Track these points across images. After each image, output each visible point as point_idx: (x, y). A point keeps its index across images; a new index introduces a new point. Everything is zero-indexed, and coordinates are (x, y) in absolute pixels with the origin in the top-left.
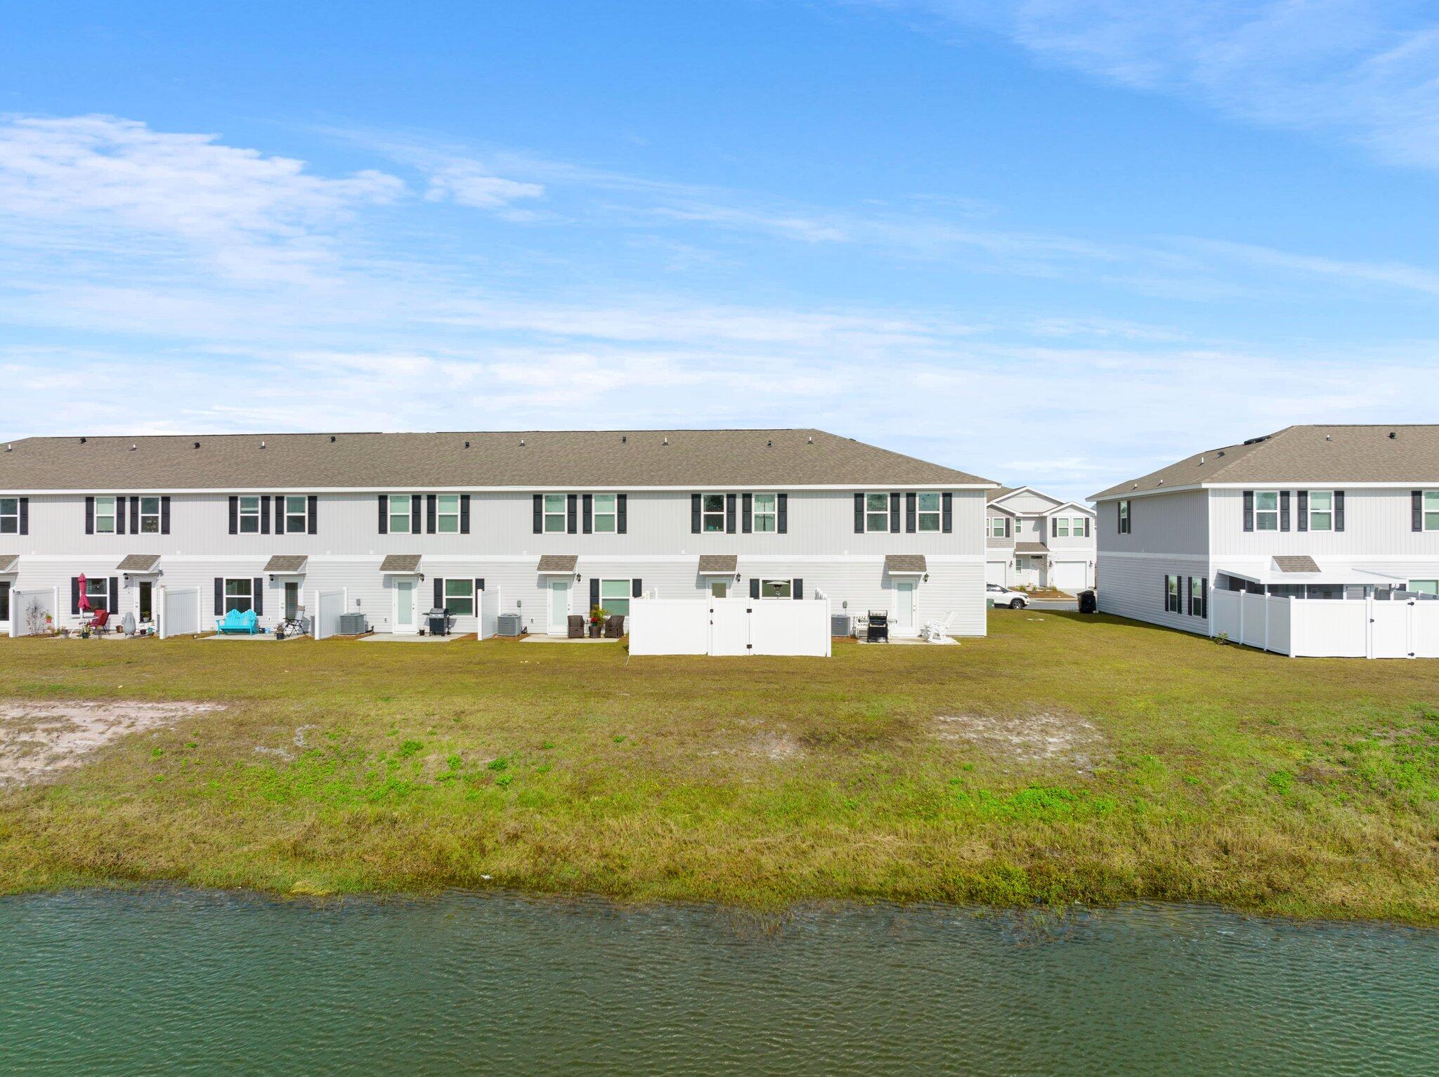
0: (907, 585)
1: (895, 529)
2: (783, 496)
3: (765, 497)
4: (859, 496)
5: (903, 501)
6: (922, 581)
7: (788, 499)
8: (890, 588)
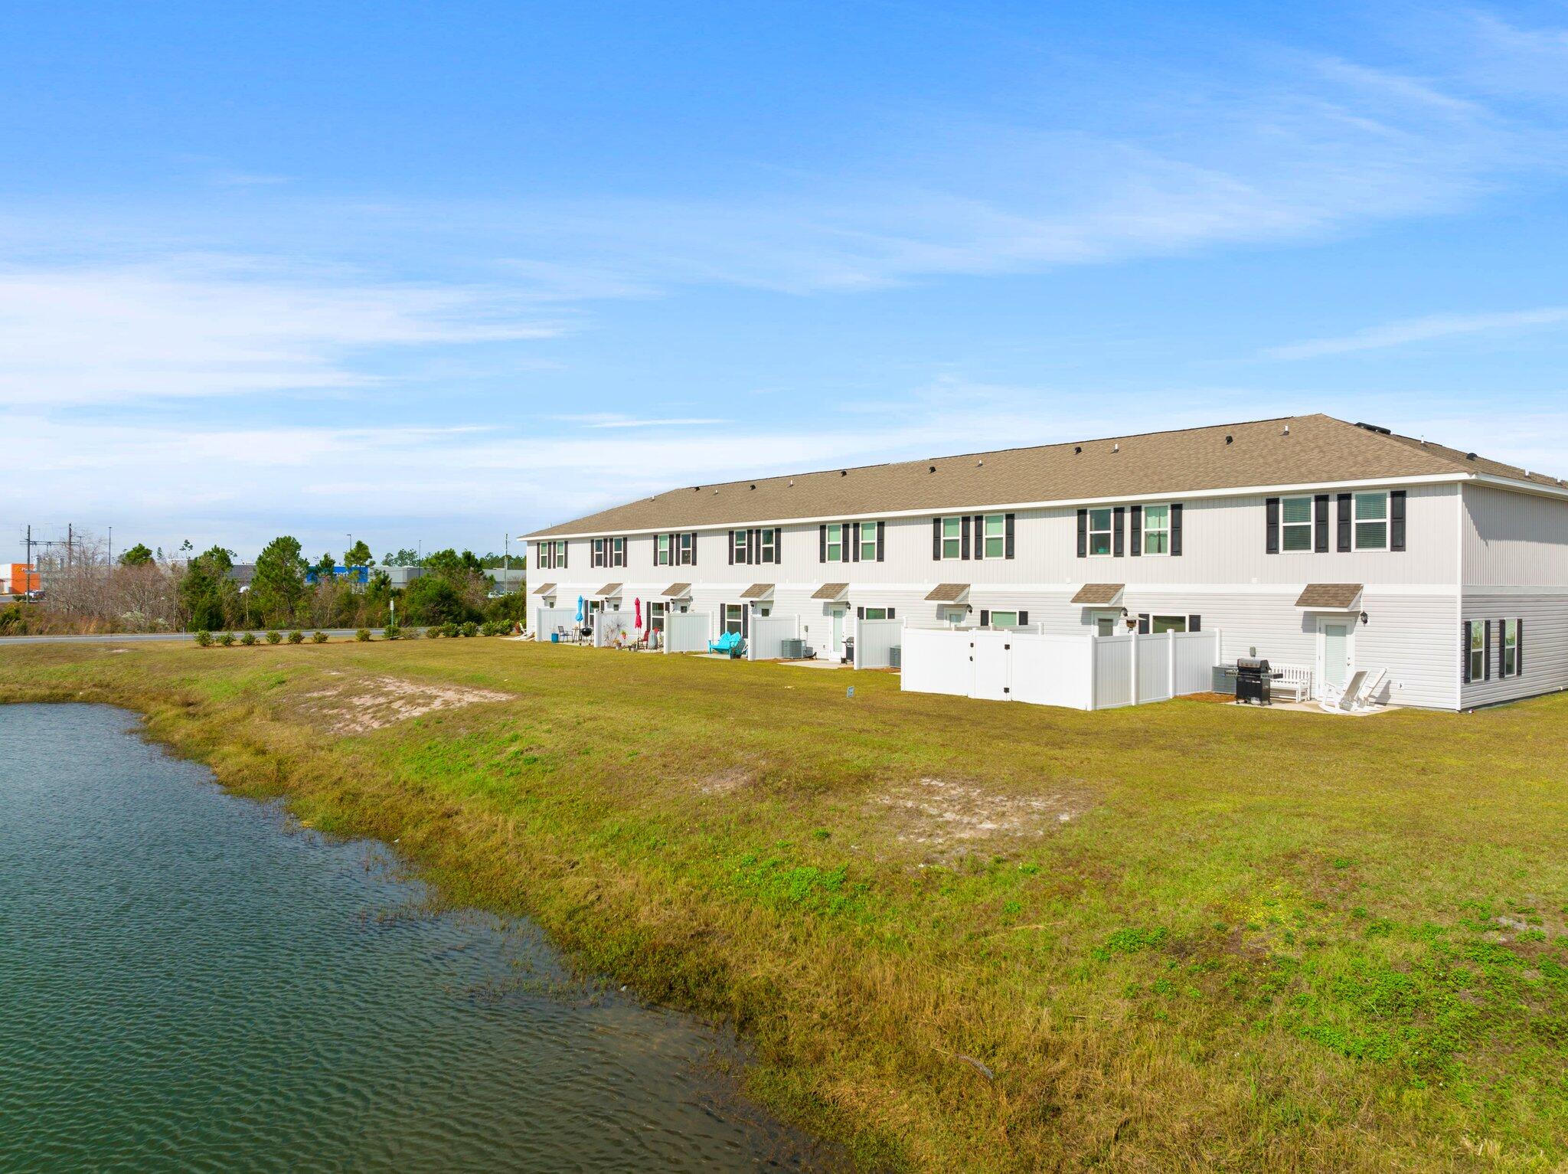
0: (1338, 628)
1: (1322, 547)
2: (1177, 507)
3: (1156, 508)
4: (1272, 502)
5: (1333, 507)
6: (1360, 622)
7: (1183, 511)
8: (1314, 631)
